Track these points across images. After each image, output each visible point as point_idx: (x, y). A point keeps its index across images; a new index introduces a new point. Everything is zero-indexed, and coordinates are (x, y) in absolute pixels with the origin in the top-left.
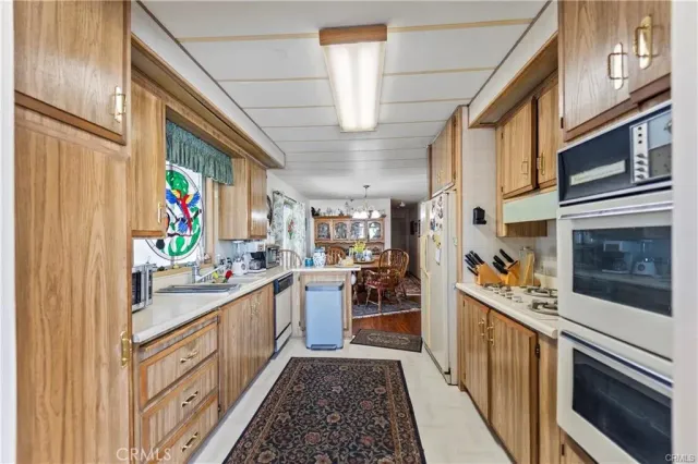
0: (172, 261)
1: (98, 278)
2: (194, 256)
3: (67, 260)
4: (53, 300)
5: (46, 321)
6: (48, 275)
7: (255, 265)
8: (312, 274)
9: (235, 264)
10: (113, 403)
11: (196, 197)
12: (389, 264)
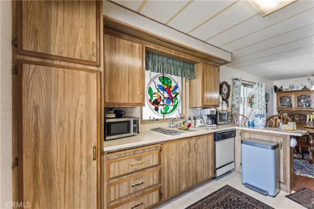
0: (164, 116)
1: (82, 122)
2: (175, 115)
3: (67, 114)
4: (61, 129)
5: (58, 136)
6: (59, 120)
7: (210, 121)
8: (251, 132)
9: (197, 120)
10: (88, 174)
11: (176, 87)
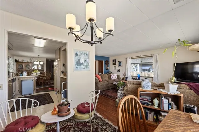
12: (46, 75)
